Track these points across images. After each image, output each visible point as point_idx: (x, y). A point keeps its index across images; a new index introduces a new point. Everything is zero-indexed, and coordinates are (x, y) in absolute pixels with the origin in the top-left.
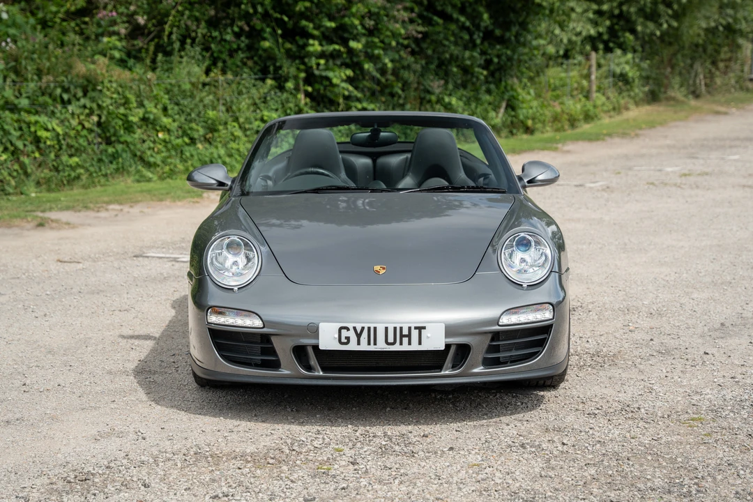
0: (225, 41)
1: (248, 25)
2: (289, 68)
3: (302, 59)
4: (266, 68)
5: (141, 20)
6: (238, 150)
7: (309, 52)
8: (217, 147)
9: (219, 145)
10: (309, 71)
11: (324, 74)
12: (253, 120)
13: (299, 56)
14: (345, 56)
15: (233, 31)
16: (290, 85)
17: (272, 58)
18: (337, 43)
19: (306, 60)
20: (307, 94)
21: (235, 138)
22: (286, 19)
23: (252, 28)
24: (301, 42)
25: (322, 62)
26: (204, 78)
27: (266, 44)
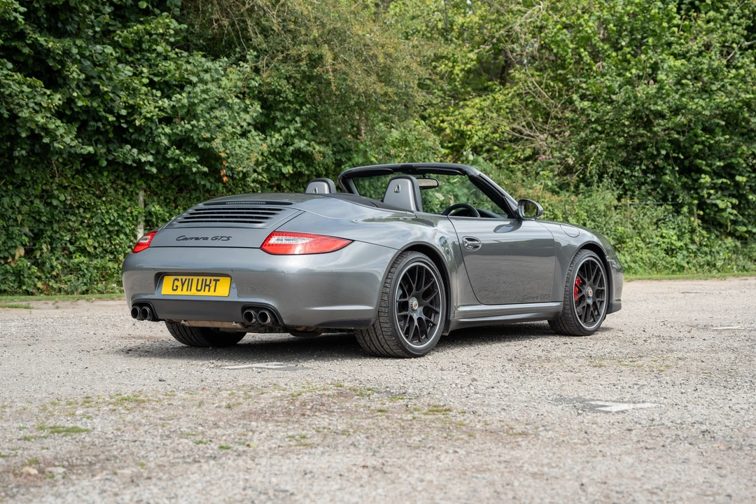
0: (635, 176)
1: (653, 164)
2: (683, 197)
3: (696, 190)
4: (665, 196)
5: (571, 161)
6: (642, 259)
7: (701, 183)
8: (624, 255)
9: (626, 253)
10: (701, 198)
11: (714, 202)
12: (654, 236)
13: (694, 188)
14: (732, 188)
15: (640, 169)
16: (685, 209)
17: (670, 188)
18: (725, 178)
19: (699, 191)
20: (699, 217)
21: (638, 249)
22: (682, 157)
23: (656, 166)
24: (695, 177)
25: (712, 192)
26: (616, 202)
27: (667, 178)
